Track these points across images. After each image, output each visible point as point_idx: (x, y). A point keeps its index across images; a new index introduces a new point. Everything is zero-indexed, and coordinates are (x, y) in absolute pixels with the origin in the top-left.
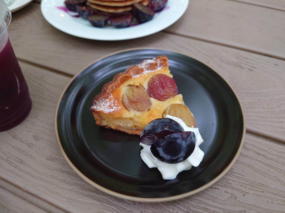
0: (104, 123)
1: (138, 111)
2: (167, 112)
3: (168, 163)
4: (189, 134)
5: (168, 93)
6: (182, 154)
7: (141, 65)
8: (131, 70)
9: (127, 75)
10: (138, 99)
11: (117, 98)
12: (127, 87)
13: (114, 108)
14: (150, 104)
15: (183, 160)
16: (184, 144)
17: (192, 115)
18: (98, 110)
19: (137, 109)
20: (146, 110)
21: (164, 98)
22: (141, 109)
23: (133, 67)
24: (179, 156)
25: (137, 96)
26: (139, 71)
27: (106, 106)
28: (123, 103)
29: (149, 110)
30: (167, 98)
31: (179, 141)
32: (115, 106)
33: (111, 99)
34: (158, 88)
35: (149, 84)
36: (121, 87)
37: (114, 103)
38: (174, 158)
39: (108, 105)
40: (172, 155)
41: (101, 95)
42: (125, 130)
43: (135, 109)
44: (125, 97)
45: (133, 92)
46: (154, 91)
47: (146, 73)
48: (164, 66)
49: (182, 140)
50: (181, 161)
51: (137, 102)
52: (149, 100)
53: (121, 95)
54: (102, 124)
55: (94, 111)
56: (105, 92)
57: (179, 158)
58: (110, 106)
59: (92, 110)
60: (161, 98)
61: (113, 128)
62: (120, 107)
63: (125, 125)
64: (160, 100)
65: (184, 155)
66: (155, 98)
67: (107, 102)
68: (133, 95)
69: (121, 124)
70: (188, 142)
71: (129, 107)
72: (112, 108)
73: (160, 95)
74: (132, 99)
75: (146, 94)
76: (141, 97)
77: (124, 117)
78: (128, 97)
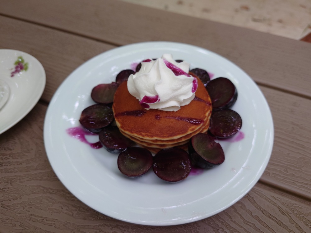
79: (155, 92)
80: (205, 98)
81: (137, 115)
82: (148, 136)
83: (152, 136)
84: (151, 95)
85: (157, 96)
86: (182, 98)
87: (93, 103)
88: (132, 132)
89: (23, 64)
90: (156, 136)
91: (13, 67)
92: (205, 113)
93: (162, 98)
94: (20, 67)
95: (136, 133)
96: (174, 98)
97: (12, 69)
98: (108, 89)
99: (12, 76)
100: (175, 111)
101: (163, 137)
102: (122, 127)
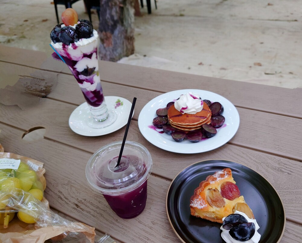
0: (196, 214)
1: (217, 207)
2: (236, 208)
3: (240, 241)
4: (251, 224)
5: (235, 195)
6: (248, 236)
7: (215, 175)
8: (209, 179)
9: (207, 182)
10: (216, 199)
11: (204, 199)
12: (208, 190)
13: (203, 205)
14: (224, 202)
15: (249, 240)
16: (249, 230)
17: (251, 210)
18: (194, 207)
19: (217, 206)
20: (223, 207)
21: (233, 199)
22: (220, 206)
23: (210, 177)
24: (247, 237)
25: (216, 197)
26: (214, 179)
27: (198, 204)
28: (208, 202)
29: (224, 206)
30: (234, 198)
31: (246, 228)
32: (204, 204)
33: (200, 199)
34: (228, 192)
35: (221, 188)
36: (204, 191)
37: (203, 202)
38: (244, 238)
39: (199, 203)
40: (243, 236)
41: (194, 196)
42: (209, 219)
43: (215, 206)
44: (208, 198)
45: (213, 194)
46: (226, 194)
47: (218, 180)
48: (229, 175)
49: (248, 228)
50: (248, 240)
51: (216, 201)
52: (223, 200)
53: (206, 196)
54: (195, 215)
55: (191, 207)
56: (196, 194)
57: (246, 238)
58: (200, 204)
59: (190, 206)
60: (230, 199)
61: (202, 217)
62: (207, 205)
63: (210, 216)
64: (230, 200)
65: (249, 236)
66: (227, 198)
67: (198, 201)
68: (213, 196)
69: (208, 216)
70: (251, 229)
71: (211, 204)
72: (202, 206)
73: (230, 197)
74: (213, 199)
75: (221, 195)
76: (218, 197)
77: (209, 211)
78: (210, 197)
79: (186, 105)
80: (207, 109)
81: (179, 116)
82: (184, 123)
83: (186, 123)
84: (185, 107)
85: (187, 107)
86: (197, 108)
87: (157, 116)
88: (177, 122)
89: (120, 103)
90: (187, 123)
91: (115, 104)
92: (207, 114)
93: (189, 107)
94: (119, 104)
95: (179, 122)
96: (194, 108)
97: (114, 105)
98: (163, 110)
99: (116, 108)
100: (195, 114)
101: (190, 123)
102: (173, 121)
